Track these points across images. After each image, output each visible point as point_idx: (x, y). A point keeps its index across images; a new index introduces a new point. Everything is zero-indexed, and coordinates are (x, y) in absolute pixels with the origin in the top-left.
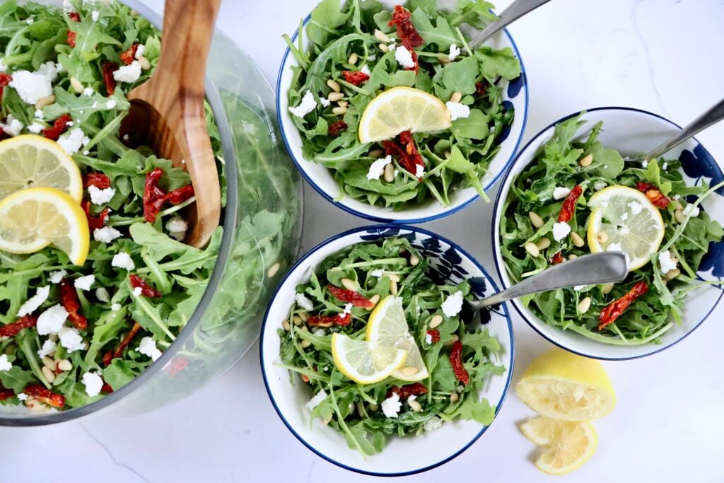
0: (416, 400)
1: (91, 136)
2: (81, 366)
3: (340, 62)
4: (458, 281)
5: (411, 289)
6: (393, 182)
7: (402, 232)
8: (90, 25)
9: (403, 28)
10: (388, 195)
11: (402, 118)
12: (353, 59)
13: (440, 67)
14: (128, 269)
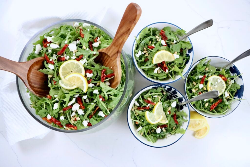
0: (164, 129)
1: (87, 60)
2: (83, 118)
3: (147, 43)
4: (175, 99)
5: (163, 101)
6: (160, 73)
7: (163, 86)
8: (87, 32)
9: (163, 35)
10: (159, 77)
11: (163, 58)
12: (150, 42)
13: (171, 45)
14: (97, 94)
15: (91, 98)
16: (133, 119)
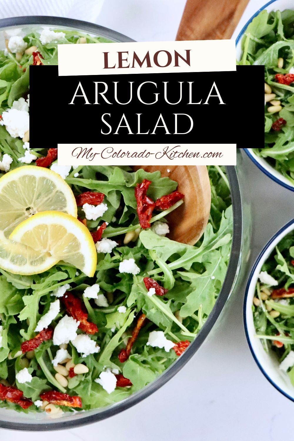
2: (96, 366)
3: (271, 67)
12: (281, 63)
14: (134, 273)
15: (114, 290)
16: (263, 334)
